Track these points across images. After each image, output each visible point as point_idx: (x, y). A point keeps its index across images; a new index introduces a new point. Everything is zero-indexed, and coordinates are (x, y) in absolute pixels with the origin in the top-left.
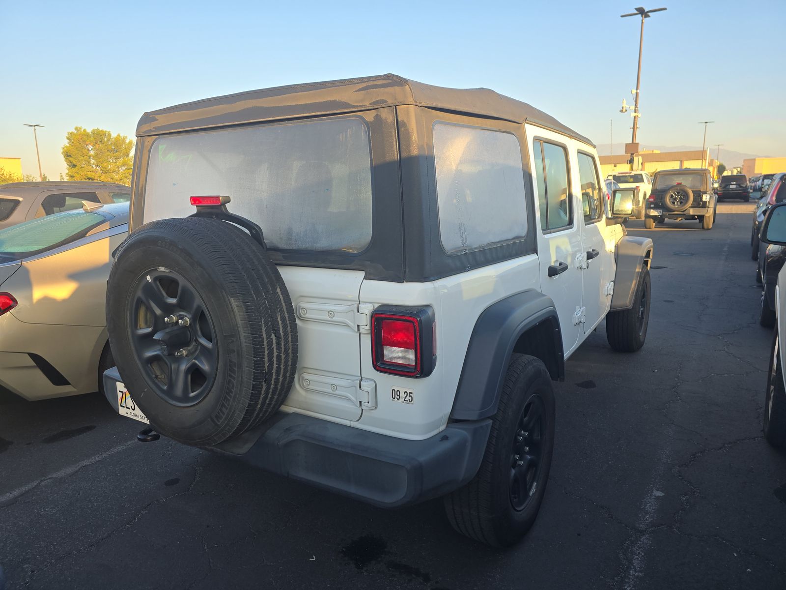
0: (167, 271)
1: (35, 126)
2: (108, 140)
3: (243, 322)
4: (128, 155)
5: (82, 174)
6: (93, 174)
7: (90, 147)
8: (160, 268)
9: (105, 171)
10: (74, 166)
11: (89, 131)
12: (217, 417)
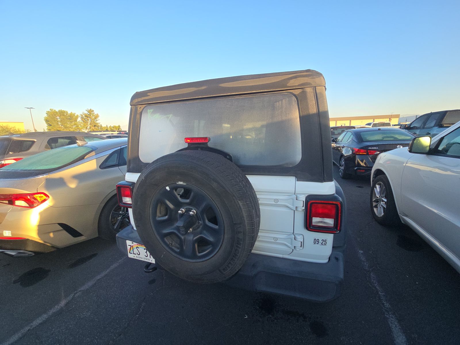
0: (185, 184)
1: (30, 108)
2: (67, 115)
3: (247, 214)
4: (77, 121)
5: (55, 129)
6: (60, 128)
7: (58, 117)
8: (179, 182)
9: (66, 127)
10: (51, 125)
11: (57, 110)
12: (224, 269)
